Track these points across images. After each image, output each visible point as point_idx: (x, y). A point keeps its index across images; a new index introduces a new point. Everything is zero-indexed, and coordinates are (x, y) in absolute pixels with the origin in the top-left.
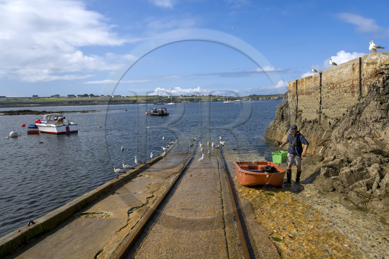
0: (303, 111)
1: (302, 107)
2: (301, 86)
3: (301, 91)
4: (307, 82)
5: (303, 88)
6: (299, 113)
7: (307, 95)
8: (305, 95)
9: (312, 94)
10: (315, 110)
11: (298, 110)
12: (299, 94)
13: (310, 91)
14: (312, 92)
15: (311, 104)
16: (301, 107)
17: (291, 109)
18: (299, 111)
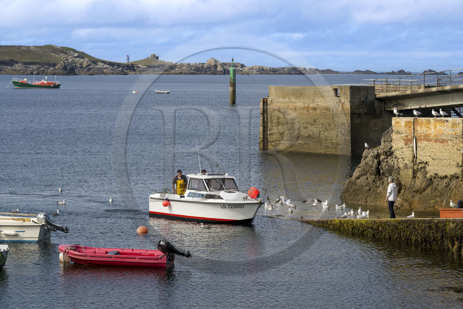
0: (430, 163)
1: (428, 158)
2: (424, 128)
3: (425, 136)
4: (437, 126)
5: (429, 132)
6: (421, 166)
7: (438, 143)
8: (434, 142)
9: (447, 142)
10: (455, 163)
11: (418, 161)
12: (421, 139)
13: (444, 137)
14: (449, 140)
15: (447, 154)
16: (425, 157)
17: (400, 159)
18: (419, 163)
